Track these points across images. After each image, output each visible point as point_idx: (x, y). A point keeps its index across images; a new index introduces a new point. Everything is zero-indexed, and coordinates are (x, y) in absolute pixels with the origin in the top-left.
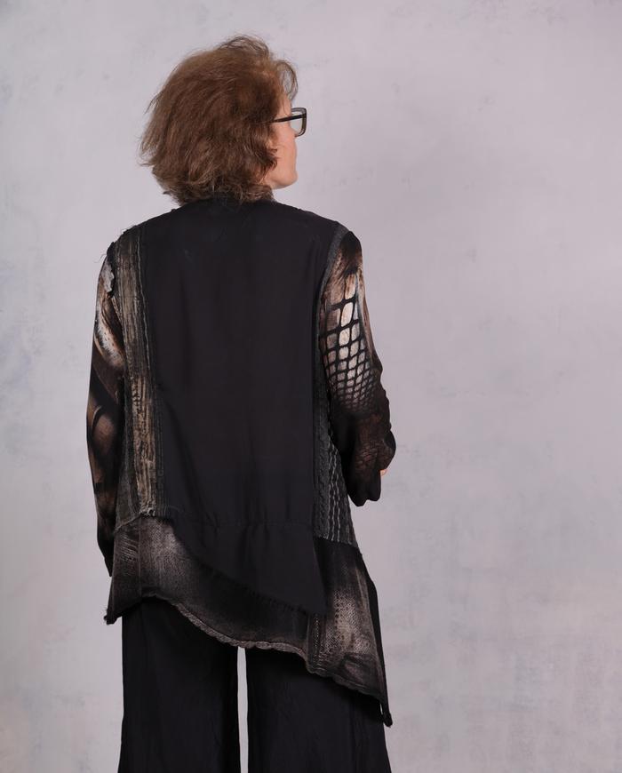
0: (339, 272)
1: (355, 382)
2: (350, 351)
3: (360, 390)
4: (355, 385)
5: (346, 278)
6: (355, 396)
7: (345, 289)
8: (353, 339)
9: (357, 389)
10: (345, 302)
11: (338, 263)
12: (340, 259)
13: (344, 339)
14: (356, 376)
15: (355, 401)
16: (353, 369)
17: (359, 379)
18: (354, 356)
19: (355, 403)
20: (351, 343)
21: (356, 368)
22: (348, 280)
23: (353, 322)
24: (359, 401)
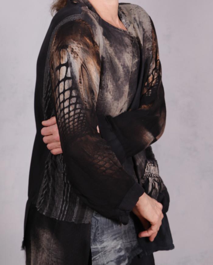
0: (55, 47)
1: (69, 115)
2: (64, 96)
3: (73, 120)
4: (69, 117)
5: (59, 51)
6: (71, 123)
7: (60, 58)
8: (66, 88)
9: (71, 119)
10: (61, 65)
11: (54, 42)
12: (54, 39)
13: (61, 89)
14: (70, 112)
15: (71, 127)
16: (66, 107)
17: (72, 113)
18: (67, 99)
19: (71, 128)
20: (65, 91)
21: (69, 107)
22: (61, 52)
23: (66, 78)
24: (74, 127)
